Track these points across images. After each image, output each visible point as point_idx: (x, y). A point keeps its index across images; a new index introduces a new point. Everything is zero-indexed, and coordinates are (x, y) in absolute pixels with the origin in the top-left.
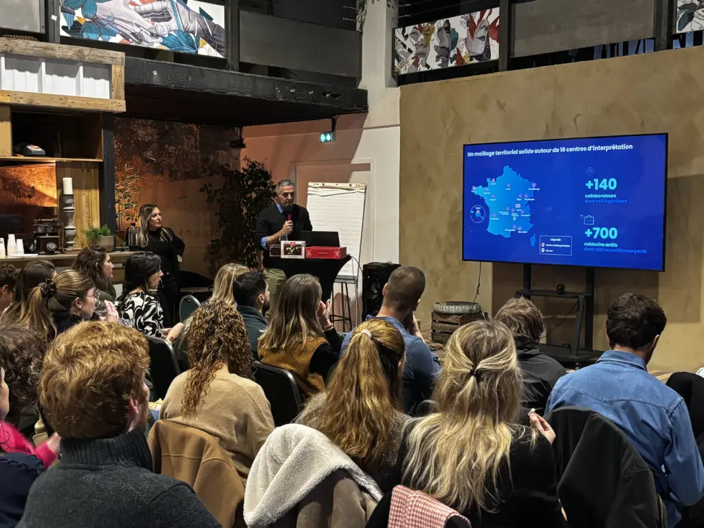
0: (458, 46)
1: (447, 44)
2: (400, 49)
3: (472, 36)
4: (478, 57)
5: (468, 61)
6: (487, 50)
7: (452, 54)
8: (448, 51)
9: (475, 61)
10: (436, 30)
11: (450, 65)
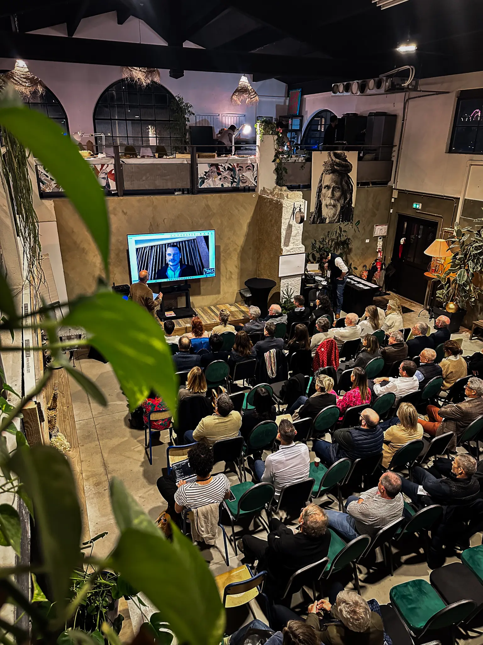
2: (43, 178)
6: (108, 185)
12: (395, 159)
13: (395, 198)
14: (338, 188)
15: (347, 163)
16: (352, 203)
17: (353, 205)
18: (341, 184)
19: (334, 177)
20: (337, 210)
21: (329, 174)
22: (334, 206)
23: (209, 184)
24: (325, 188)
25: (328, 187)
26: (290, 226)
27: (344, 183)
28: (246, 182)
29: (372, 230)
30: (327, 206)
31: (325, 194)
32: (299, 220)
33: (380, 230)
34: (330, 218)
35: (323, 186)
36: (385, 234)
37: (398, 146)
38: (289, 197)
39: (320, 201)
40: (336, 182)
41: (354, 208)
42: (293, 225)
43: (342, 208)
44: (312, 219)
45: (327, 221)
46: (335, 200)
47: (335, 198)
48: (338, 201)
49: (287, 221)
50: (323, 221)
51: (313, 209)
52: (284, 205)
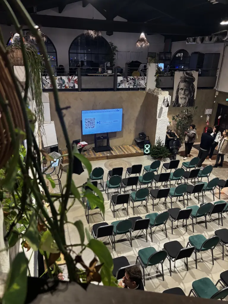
0: (65, 84)
1: (61, 82)
2: (45, 82)
3: (69, 82)
4: (71, 87)
5: (68, 88)
6: (74, 86)
7: (63, 85)
8: (62, 85)
9: (71, 88)
10: (57, 79)
11: (63, 88)
12: (218, 76)
13: (217, 96)
14: (187, 89)
15: (192, 77)
16: (194, 97)
17: (195, 98)
18: (189, 87)
19: (185, 84)
20: (186, 101)
21: (183, 82)
22: (185, 98)
23: (122, 86)
24: (180, 89)
25: (182, 89)
26: (162, 108)
27: (191, 87)
28: (140, 86)
29: (204, 111)
30: (181, 98)
31: (180, 92)
32: (167, 105)
33: (208, 111)
34: (182, 104)
35: (180, 88)
36: (211, 113)
37: (219, 69)
38: (162, 93)
39: (178, 96)
40: (186, 87)
41: (195, 100)
42: (163, 108)
43: (189, 99)
44: (173, 105)
45: (181, 106)
46: (186, 96)
47: (186, 94)
48: (187, 96)
49: (161, 106)
50: (179, 105)
51: (174, 100)
52: (159, 98)
